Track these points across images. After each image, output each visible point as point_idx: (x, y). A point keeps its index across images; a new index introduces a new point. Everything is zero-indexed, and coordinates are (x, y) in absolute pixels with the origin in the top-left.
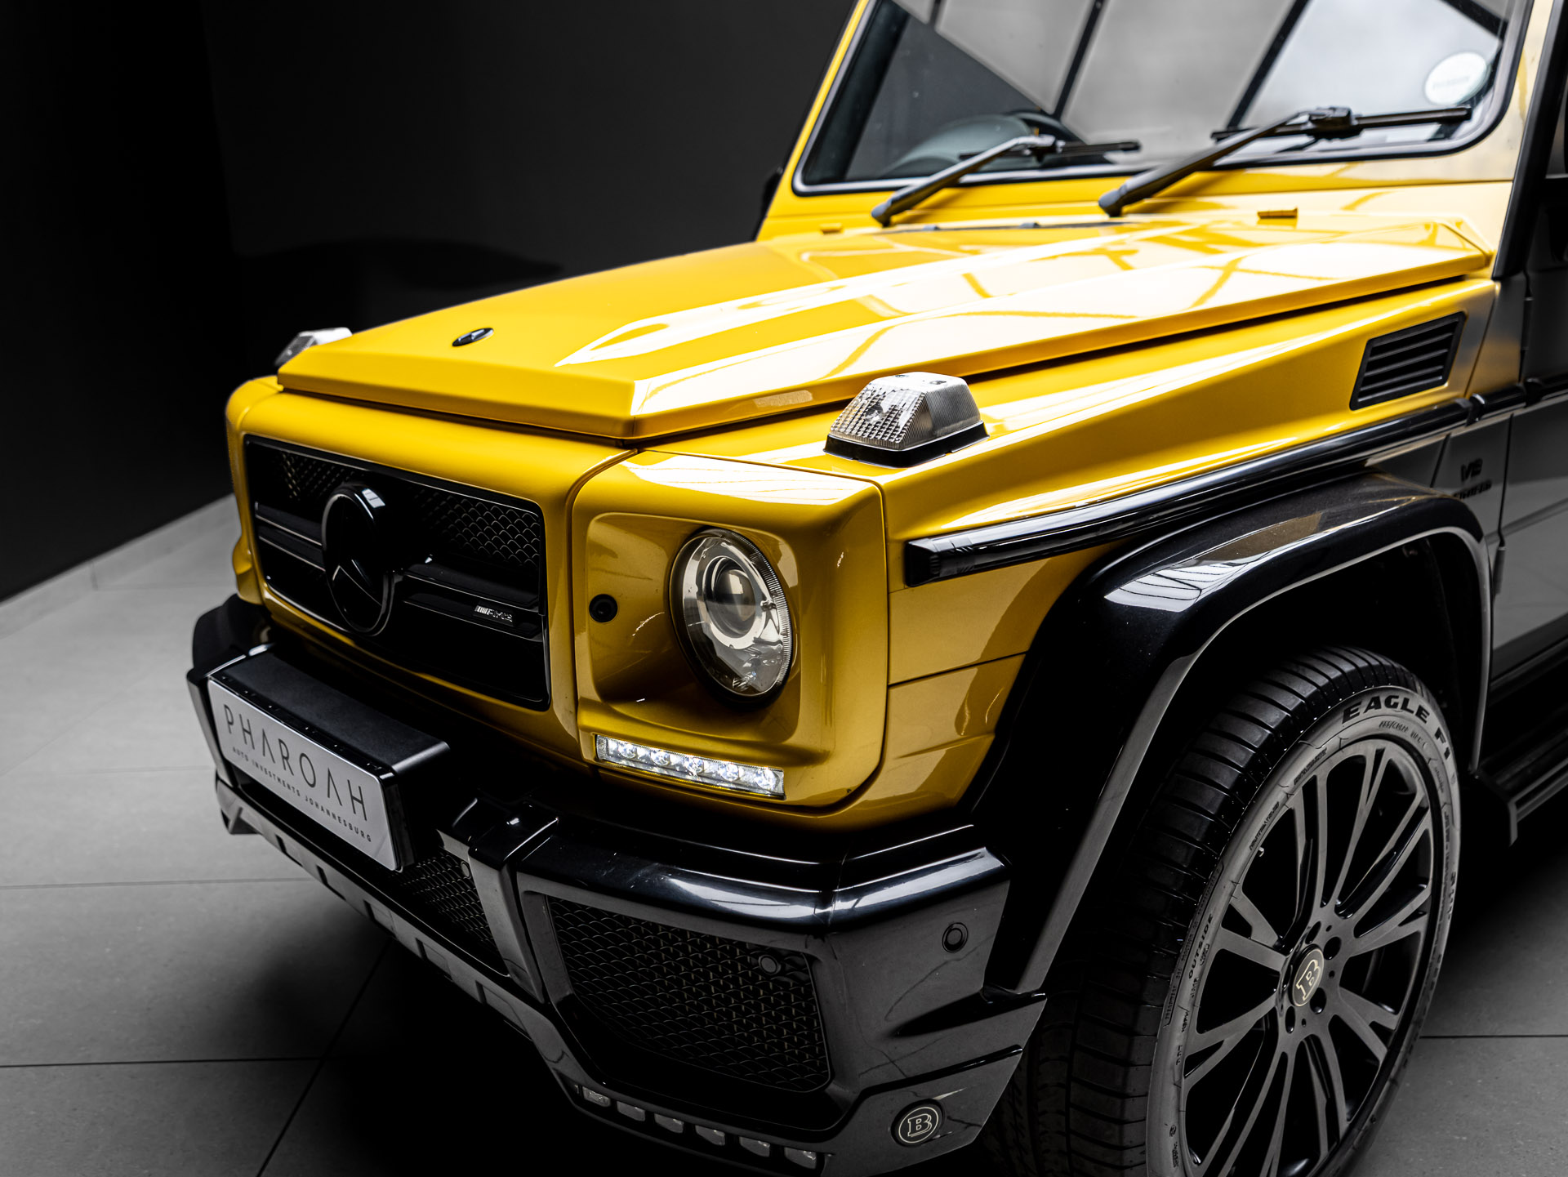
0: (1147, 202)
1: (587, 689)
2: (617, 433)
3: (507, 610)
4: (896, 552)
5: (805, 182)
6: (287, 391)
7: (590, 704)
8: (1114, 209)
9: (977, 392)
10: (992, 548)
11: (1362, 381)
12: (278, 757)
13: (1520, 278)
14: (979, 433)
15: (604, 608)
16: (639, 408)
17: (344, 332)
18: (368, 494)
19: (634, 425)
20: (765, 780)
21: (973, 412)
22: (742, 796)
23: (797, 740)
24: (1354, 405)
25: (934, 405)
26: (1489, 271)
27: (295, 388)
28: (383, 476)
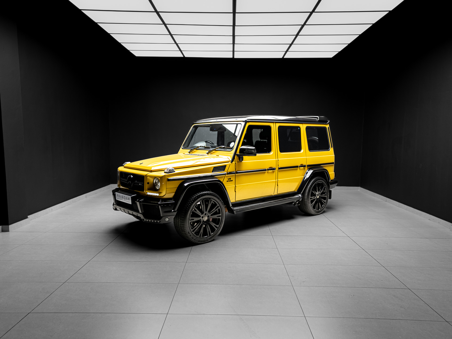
0: (210, 153)
1: (147, 189)
2: (150, 171)
3: (141, 184)
4: (167, 179)
5: (183, 147)
6: (124, 168)
7: (147, 190)
8: (208, 154)
9: (175, 170)
10: (174, 179)
11: (213, 170)
12: (122, 197)
13: (234, 162)
14: (175, 172)
15: (148, 183)
16: (152, 169)
17: (130, 162)
18: (132, 176)
19: (151, 170)
20: (158, 195)
21: (174, 170)
22: (156, 196)
23: (160, 191)
24: (212, 172)
25: (171, 170)
26: (230, 162)
27: (125, 167)
28: (133, 174)
